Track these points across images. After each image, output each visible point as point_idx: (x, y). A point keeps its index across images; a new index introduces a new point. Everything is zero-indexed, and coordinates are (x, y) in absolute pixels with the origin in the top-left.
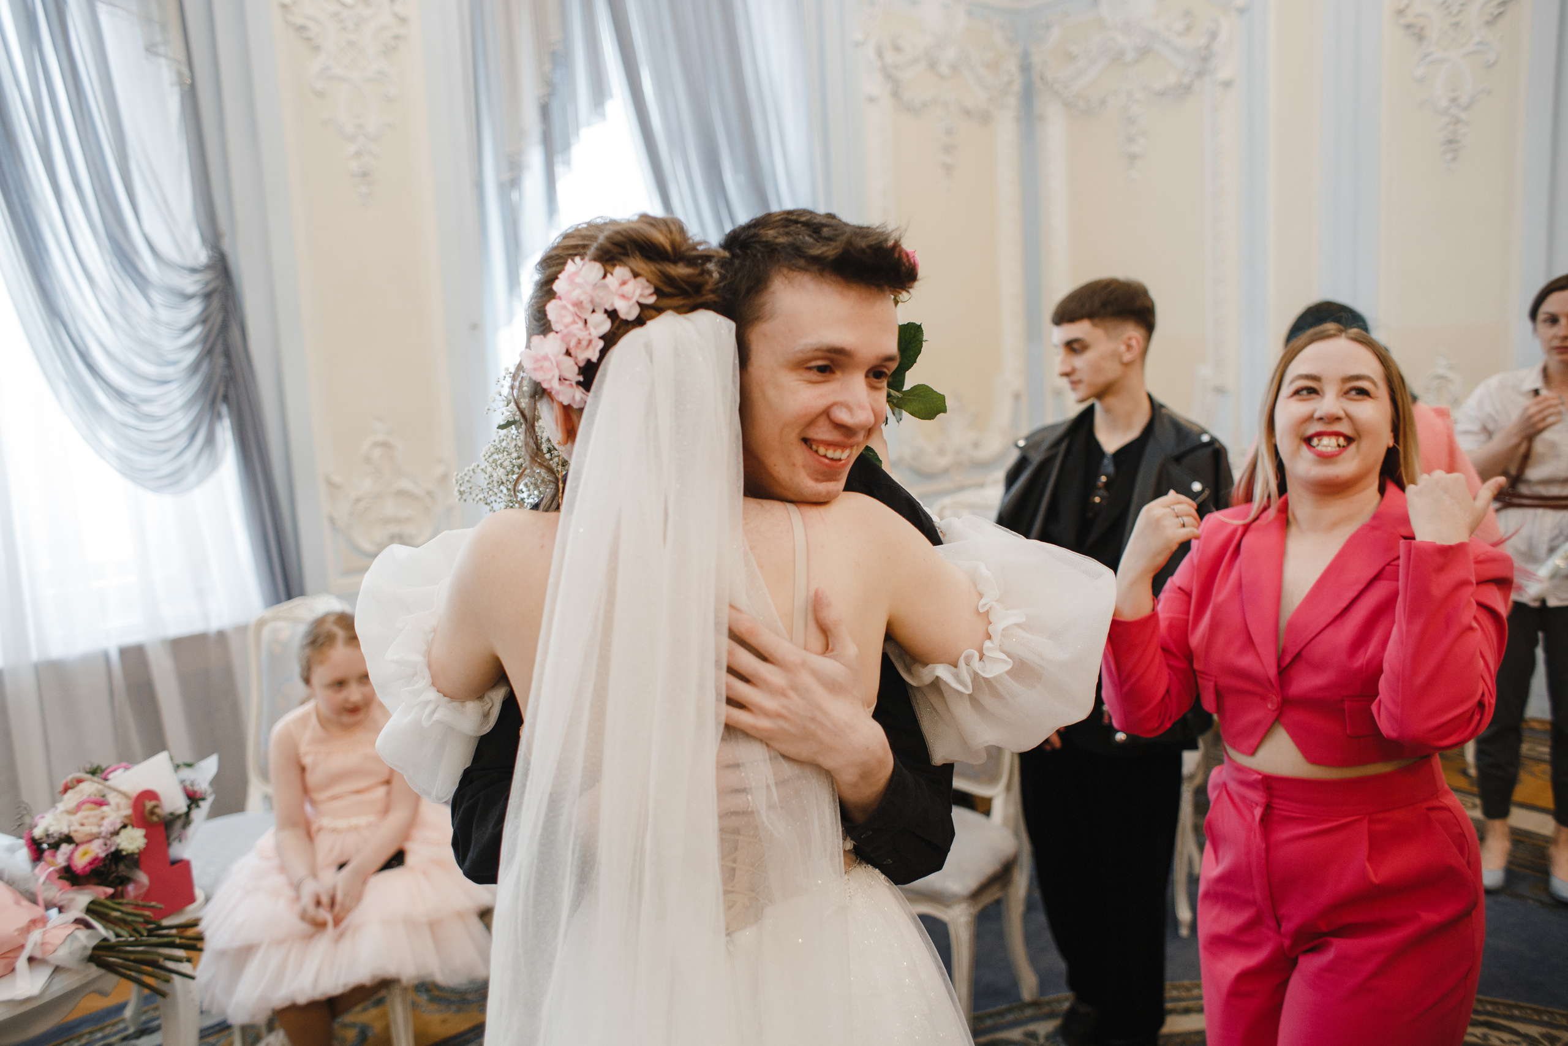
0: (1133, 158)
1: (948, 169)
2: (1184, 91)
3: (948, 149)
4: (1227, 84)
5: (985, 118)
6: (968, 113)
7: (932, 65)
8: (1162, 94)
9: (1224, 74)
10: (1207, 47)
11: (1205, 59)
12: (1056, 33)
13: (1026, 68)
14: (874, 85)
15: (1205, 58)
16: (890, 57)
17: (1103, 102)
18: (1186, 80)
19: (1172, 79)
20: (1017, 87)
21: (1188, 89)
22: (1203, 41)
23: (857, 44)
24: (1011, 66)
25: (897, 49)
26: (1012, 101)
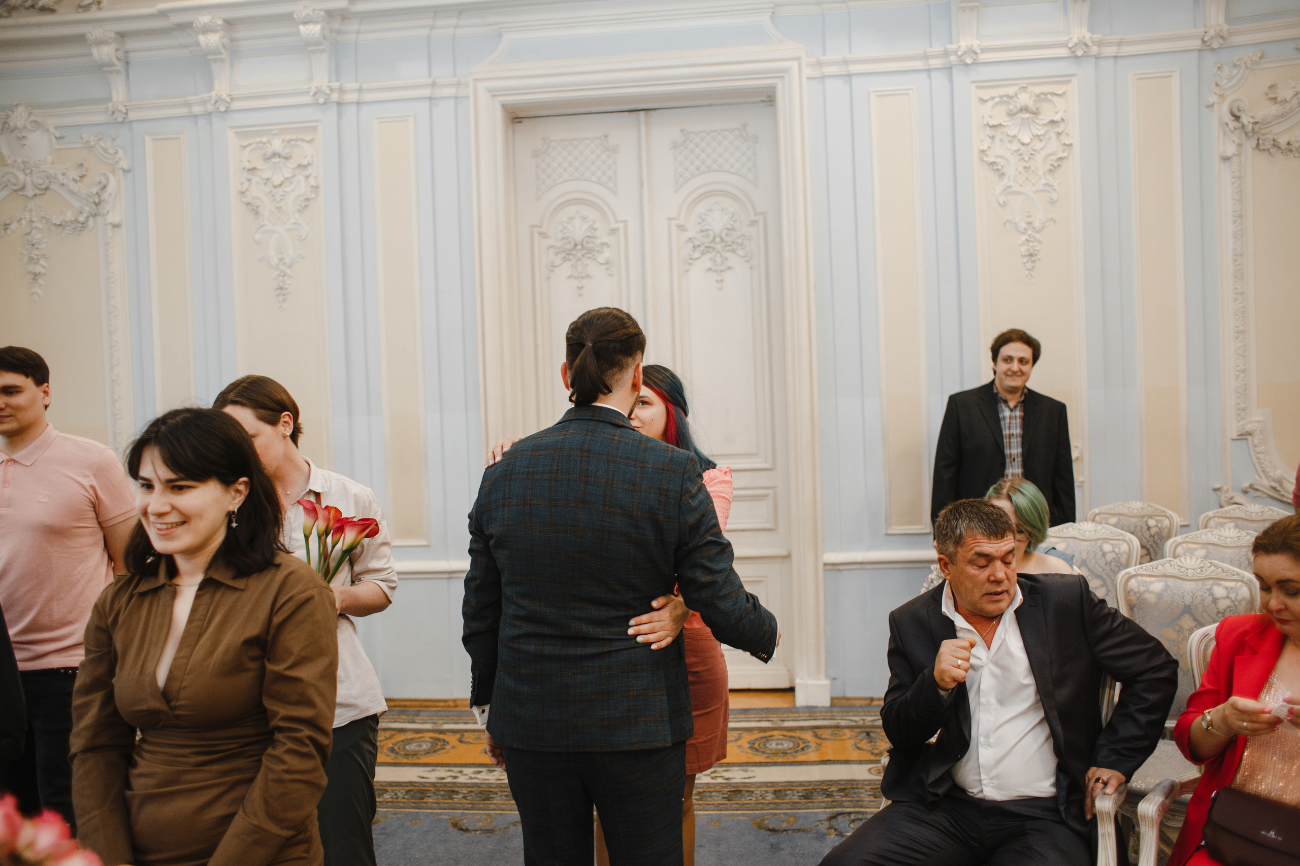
0: (36, 276)
4: (116, 226)
9: (113, 218)
18: (82, 219)
19: (69, 216)
22: (95, 190)
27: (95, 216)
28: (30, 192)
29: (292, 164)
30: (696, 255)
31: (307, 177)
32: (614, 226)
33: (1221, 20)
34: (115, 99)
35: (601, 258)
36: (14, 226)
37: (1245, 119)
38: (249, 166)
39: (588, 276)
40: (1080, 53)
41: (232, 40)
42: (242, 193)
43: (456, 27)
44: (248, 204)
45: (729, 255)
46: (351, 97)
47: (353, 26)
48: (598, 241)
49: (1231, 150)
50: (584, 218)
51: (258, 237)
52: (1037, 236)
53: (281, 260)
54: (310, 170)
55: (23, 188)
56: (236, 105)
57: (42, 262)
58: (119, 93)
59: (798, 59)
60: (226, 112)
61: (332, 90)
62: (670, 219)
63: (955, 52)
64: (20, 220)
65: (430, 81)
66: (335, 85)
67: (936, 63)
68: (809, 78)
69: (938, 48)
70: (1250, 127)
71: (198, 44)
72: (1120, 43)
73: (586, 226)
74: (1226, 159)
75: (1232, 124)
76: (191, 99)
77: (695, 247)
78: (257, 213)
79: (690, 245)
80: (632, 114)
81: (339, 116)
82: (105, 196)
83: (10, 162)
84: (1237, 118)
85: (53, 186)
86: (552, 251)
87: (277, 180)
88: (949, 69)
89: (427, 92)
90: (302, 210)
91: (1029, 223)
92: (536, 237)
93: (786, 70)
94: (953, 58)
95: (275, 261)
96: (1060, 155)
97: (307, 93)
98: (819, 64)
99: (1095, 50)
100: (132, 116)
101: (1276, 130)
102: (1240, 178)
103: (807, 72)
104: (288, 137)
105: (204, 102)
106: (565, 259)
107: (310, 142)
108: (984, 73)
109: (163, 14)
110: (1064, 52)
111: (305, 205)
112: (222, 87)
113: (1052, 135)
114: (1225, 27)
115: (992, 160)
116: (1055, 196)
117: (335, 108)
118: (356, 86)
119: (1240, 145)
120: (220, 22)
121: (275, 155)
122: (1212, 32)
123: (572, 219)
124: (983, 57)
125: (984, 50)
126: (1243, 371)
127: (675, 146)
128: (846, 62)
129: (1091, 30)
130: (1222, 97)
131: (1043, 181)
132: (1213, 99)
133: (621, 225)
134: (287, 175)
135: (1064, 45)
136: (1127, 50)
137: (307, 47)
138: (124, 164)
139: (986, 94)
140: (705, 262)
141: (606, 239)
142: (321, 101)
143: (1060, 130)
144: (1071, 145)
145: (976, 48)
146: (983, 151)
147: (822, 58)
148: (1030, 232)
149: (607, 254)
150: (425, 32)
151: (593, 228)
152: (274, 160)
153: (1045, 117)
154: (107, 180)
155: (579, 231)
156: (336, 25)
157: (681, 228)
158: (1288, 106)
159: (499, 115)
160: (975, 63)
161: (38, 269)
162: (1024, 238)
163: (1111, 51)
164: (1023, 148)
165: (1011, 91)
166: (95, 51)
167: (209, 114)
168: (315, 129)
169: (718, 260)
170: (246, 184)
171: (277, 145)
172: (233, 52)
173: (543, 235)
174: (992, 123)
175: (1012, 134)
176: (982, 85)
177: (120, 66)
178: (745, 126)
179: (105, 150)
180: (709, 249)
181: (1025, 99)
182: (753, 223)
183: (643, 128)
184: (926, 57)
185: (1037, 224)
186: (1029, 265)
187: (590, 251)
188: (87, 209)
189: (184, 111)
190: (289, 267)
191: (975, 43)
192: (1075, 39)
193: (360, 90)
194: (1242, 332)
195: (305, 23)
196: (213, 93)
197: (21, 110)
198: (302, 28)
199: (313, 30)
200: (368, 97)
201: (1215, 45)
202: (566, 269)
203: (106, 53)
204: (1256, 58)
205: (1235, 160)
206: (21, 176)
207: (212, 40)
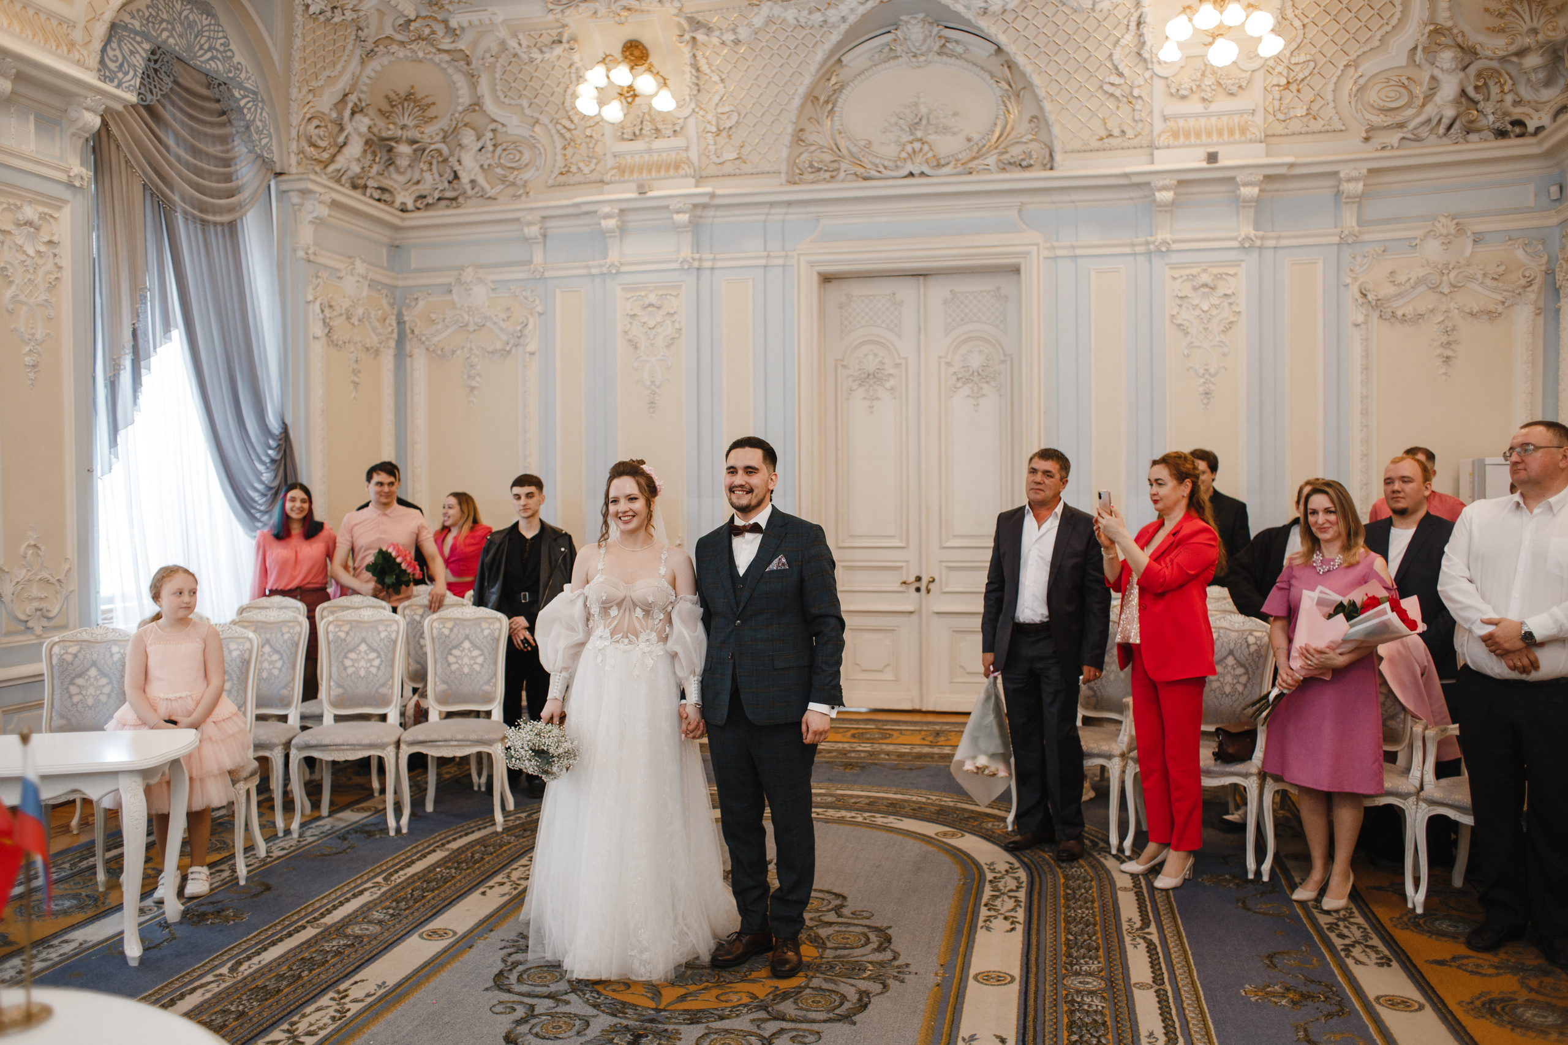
0: (472, 388)
1: (356, 384)
2: (506, 353)
3: (356, 372)
4: (532, 354)
5: (377, 352)
6: (368, 349)
7: (348, 318)
8: (493, 353)
9: (531, 348)
10: (521, 331)
11: (519, 338)
12: (421, 304)
13: (400, 322)
14: (318, 330)
15: (520, 336)
16: (327, 312)
17: (453, 352)
18: (508, 348)
19: (499, 346)
20: (395, 336)
21: (509, 352)
22: (519, 328)
23: (309, 302)
24: (392, 320)
25: (331, 306)
26: (393, 344)
27: (516, 346)
28: (471, 328)
29: (663, 312)
30: (959, 384)
31: (673, 322)
32: (898, 361)
33: (1354, 223)
34: (535, 262)
35: (888, 385)
36: (459, 352)
37: (1370, 297)
38: (632, 313)
39: (878, 398)
40: (1247, 245)
41: (623, 222)
42: (626, 332)
43: (786, 214)
44: (630, 341)
45: (984, 385)
46: (707, 264)
47: (710, 213)
48: (886, 372)
49: (1360, 319)
50: (876, 355)
51: (636, 364)
52: (1212, 379)
53: (652, 382)
54: (676, 317)
55: (467, 325)
56: (624, 269)
57: (477, 379)
58: (538, 257)
59: (1037, 245)
60: (617, 273)
61: (694, 259)
62: (940, 357)
63: (1153, 243)
64: (463, 348)
65: (765, 254)
66: (697, 256)
67: (1140, 249)
68: (1045, 258)
69: (1142, 239)
70: (1374, 303)
71: (599, 224)
72: (1278, 238)
73: (877, 361)
74: (1357, 325)
75: (1361, 300)
76: (591, 263)
77: (958, 379)
78: (636, 348)
79: (955, 377)
80: (914, 280)
81: (698, 278)
82: (526, 332)
83: (458, 306)
84: (1365, 295)
85: (488, 324)
86: (851, 379)
87: (651, 324)
88: (1149, 253)
89: (763, 262)
90: (669, 346)
91: (1207, 370)
92: (840, 368)
93: (1028, 253)
94: (1152, 247)
95: (648, 383)
96: (1232, 319)
97: (676, 261)
98: (1053, 248)
99: (1258, 243)
100: (547, 274)
101: (1395, 304)
102: (1367, 340)
103: (1045, 253)
104: (660, 293)
105: (601, 266)
106: (860, 385)
107: (677, 296)
108: (1175, 258)
109: (577, 205)
110: (1235, 244)
111: (671, 342)
112: (614, 256)
113: (1226, 304)
114: (1357, 229)
115: (1179, 322)
116: (1226, 350)
117: (695, 272)
118: (712, 256)
119: (1367, 315)
120: (617, 211)
121: (651, 305)
122: (1346, 232)
123: (866, 355)
124: (1174, 246)
125: (1174, 242)
126: (1366, 484)
127: (945, 302)
128: (1073, 247)
129: (1256, 229)
130: (1355, 279)
131: (1218, 339)
132: (1348, 280)
133: (903, 361)
134: (659, 320)
135: (1235, 239)
136: (1284, 242)
137: (677, 228)
138: (539, 309)
139: (1176, 274)
140: (966, 390)
141: (891, 371)
142: (686, 267)
143: (1231, 301)
144: (1239, 313)
145: (1168, 240)
146: (1173, 316)
147: (1055, 244)
148: (1207, 376)
149: (892, 382)
150: (763, 217)
151: (881, 362)
152: (650, 309)
153: (1220, 291)
154: (528, 320)
155: (871, 365)
156: (699, 212)
157: (948, 364)
158: (1403, 288)
159: (815, 279)
160: (1169, 251)
161: (474, 384)
162: (1202, 380)
163: (1272, 243)
164: (1203, 315)
165: (1195, 271)
166: (526, 230)
167: (603, 274)
168: (680, 287)
169: (975, 389)
170: (628, 326)
171: (652, 298)
172: (623, 230)
173: (844, 367)
174: (1180, 295)
175: (1195, 303)
176: (1174, 267)
177: (540, 239)
178: (998, 288)
179: (526, 298)
180: (969, 381)
181: (1205, 278)
182: (1003, 362)
183: (922, 288)
184: (1132, 245)
185: (1212, 371)
186: (1205, 401)
187: (879, 379)
188: (512, 341)
189: (585, 271)
190: (658, 387)
191: (1168, 237)
192: (1243, 236)
193: (714, 259)
194: (1366, 455)
195: (678, 212)
196: (608, 260)
197: (470, 270)
198: (675, 217)
199: (684, 217)
200: (719, 264)
201: (1350, 241)
202: (860, 393)
203: (533, 231)
204: (1380, 252)
205: (1363, 326)
206: (466, 317)
207: (611, 223)
